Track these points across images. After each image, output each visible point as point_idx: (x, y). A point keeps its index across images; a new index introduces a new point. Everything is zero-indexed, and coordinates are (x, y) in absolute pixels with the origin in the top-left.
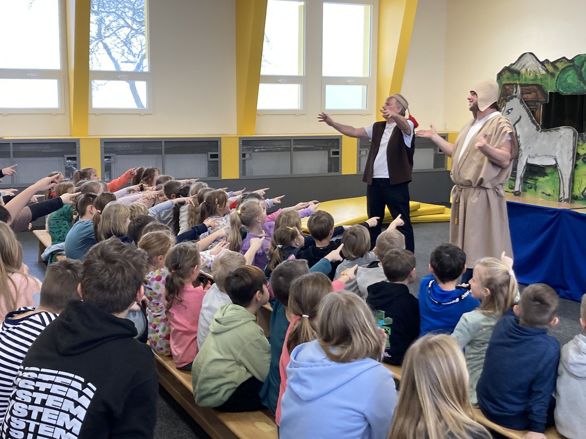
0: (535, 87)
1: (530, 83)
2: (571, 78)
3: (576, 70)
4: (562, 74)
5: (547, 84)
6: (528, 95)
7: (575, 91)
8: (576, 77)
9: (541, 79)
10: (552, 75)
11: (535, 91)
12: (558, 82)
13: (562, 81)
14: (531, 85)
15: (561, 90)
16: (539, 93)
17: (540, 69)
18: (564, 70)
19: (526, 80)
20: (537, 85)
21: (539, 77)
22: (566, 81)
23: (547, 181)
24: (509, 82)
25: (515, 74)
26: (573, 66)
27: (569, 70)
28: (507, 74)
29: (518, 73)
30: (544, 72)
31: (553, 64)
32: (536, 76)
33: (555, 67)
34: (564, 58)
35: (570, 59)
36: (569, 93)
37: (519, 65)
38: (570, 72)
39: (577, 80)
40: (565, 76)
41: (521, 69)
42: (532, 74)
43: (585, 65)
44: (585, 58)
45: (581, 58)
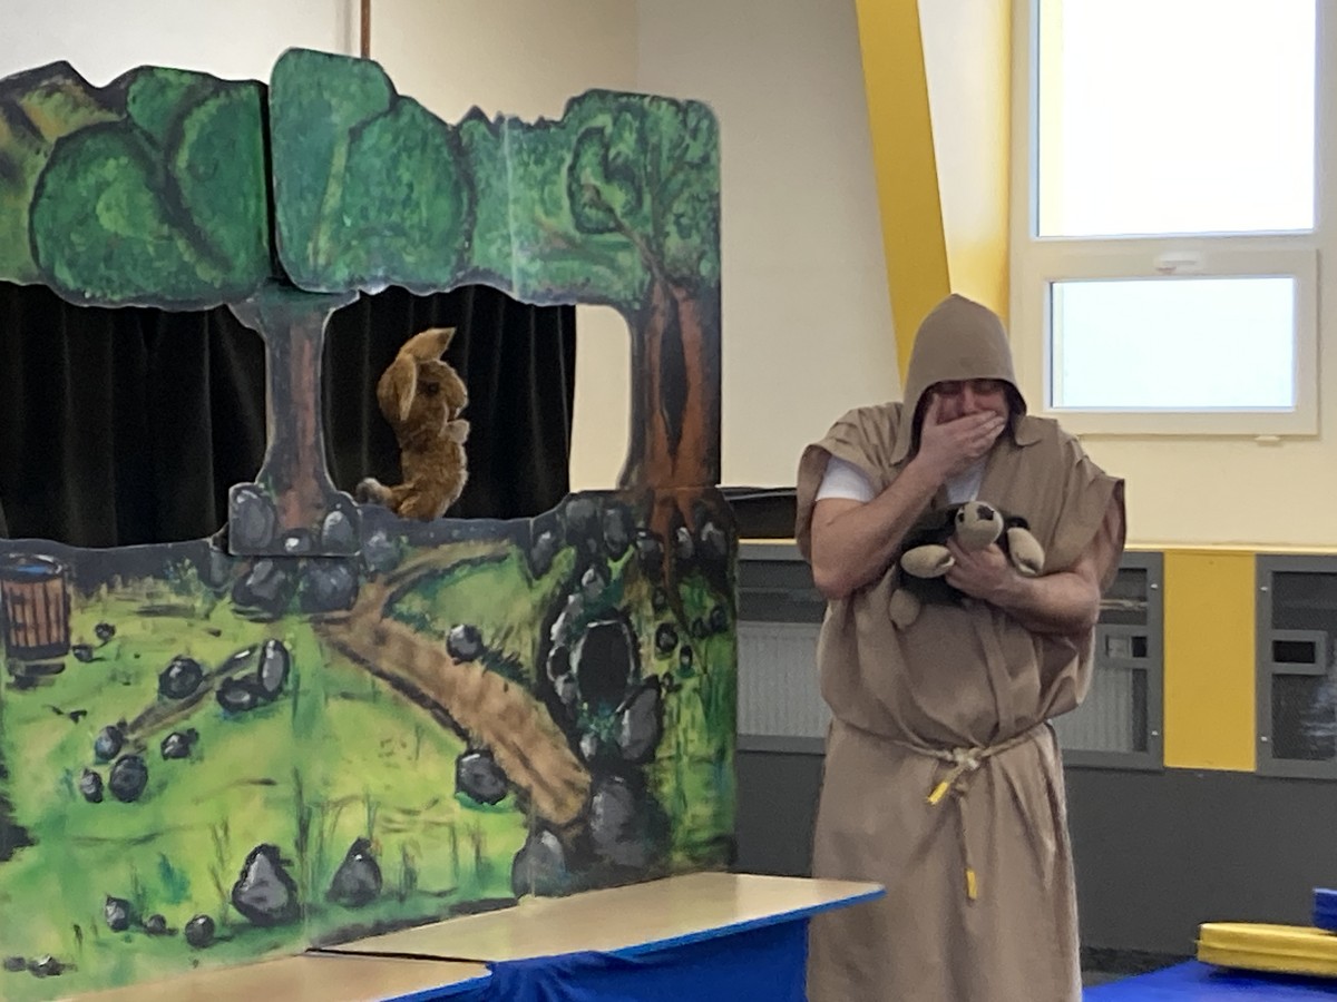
2: (116, 206)
3: (139, 156)
4: (63, 170)
7: (151, 289)
8: (146, 198)
12: (42, 216)
13: (66, 214)
15: (65, 277)
18: (67, 149)
22: (86, 218)
23: (32, 875)
26: (124, 133)
27: (101, 156)
31: (9, 95)
33: (19, 120)
34: (65, 68)
35: (100, 80)
36: (116, 299)
38: (110, 168)
39: (150, 220)
40: (82, 186)
43: (191, 135)
44: (191, 90)
45: (163, 87)
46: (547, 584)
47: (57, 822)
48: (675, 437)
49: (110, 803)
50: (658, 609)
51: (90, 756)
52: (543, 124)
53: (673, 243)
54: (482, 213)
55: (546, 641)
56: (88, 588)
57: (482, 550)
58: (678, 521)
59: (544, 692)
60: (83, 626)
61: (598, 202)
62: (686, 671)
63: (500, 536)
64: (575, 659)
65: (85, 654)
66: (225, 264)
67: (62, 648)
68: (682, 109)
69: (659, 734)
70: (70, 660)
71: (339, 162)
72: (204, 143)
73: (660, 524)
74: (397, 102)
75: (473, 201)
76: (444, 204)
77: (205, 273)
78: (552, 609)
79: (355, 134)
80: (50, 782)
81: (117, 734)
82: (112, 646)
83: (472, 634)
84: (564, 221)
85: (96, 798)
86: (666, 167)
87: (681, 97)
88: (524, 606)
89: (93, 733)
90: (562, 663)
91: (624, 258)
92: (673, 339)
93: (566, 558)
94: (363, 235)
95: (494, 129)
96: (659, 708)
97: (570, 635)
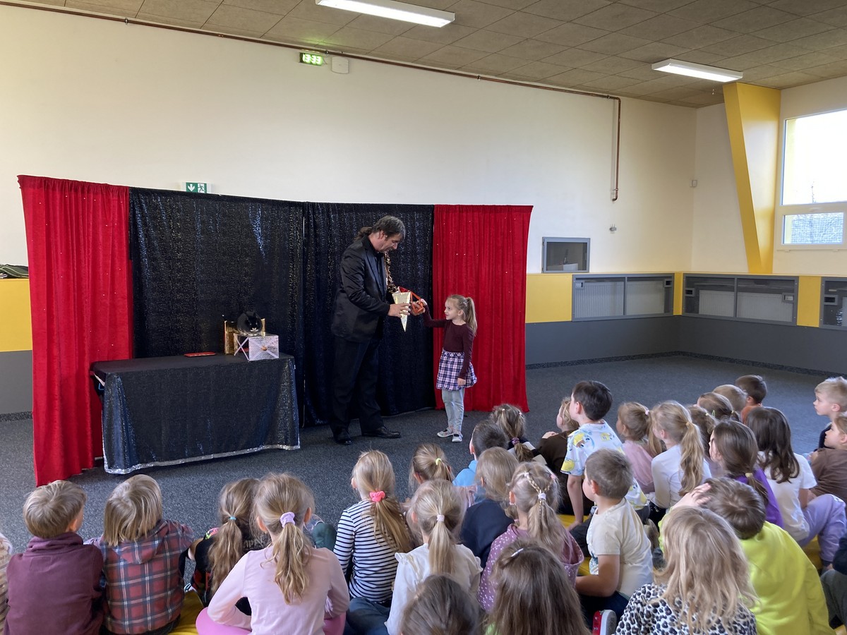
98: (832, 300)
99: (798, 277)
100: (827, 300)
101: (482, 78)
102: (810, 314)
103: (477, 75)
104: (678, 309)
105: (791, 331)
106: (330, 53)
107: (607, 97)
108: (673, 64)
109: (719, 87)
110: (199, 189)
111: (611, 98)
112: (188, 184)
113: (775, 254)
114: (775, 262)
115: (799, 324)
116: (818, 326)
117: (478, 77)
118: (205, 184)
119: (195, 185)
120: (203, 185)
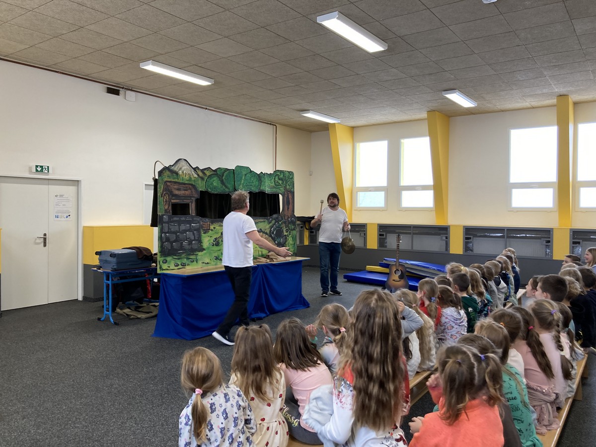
0: (191, 186)
1: (186, 182)
2: (216, 182)
3: (218, 177)
4: (209, 179)
5: (199, 184)
6: (186, 191)
7: (220, 191)
8: (219, 182)
9: (194, 181)
10: (202, 179)
11: (191, 190)
12: (207, 184)
13: (209, 184)
14: (187, 184)
15: (209, 190)
16: (193, 190)
17: (193, 173)
18: (210, 177)
19: (183, 180)
20: (191, 185)
21: (193, 179)
22: (212, 184)
23: (205, 253)
24: (170, 180)
25: (174, 174)
26: (217, 174)
27: (214, 177)
28: (167, 173)
29: (177, 174)
30: (196, 176)
31: (203, 171)
32: (190, 178)
33: (204, 173)
34: (209, 168)
35: (214, 169)
36: (216, 193)
37: (177, 167)
38: (215, 179)
39: (220, 185)
40: (212, 180)
41: (179, 170)
42: (187, 176)
43: (225, 175)
44: (225, 170)
45: (222, 170)
46: (271, 224)
47: (208, 248)
48: (288, 208)
49: (215, 246)
50: (286, 227)
51: (212, 241)
52: (270, 174)
53: (288, 187)
54: (262, 183)
55: (271, 230)
56: (212, 223)
57: (262, 220)
58: (288, 218)
59: (270, 236)
60: (212, 227)
61: (278, 182)
62: (290, 234)
63: (264, 219)
64: (275, 233)
65: (212, 230)
66: (229, 189)
67: (209, 230)
68: (289, 172)
69: (286, 241)
70: (210, 231)
71: (243, 178)
72: (227, 176)
73: (286, 218)
74: (251, 171)
75: (261, 182)
76: (257, 183)
77: (227, 190)
78: (271, 227)
79: (246, 175)
80: (208, 244)
81: (216, 239)
82: (215, 230)
83: (260, 229)
84: (273, 184)
85: (213, 246)
86: (287, 179)
87: (289, 171)
88: (268, 226)
89: (213, 239)
90: (273, 233)
91: (281, 189)
92: (288, 197)
93: (274, 222)
94: (246, 186)
95: (264, 174)
96: (286, 238)
97: (274, 230)
98: (383, 235)
99: (367, 224)
100: (380, 235)
101: (209, 109)
102: (372, 243)
103: (205, 107)
104: (306, 242)
105: (365, 250)
106: (125, 89)
107: (270, 124)
108: (312, 113)
109: (327, 124)
110: (44, 170)
111: (272, 125)
112: (37, 166)
113: (353, 211)
114: (353, 216)
115: (368, 247)
116: (376, 248)
117: (206, 109)
118: (48, 167)
119: (42, 167)
120: (47, 167)
